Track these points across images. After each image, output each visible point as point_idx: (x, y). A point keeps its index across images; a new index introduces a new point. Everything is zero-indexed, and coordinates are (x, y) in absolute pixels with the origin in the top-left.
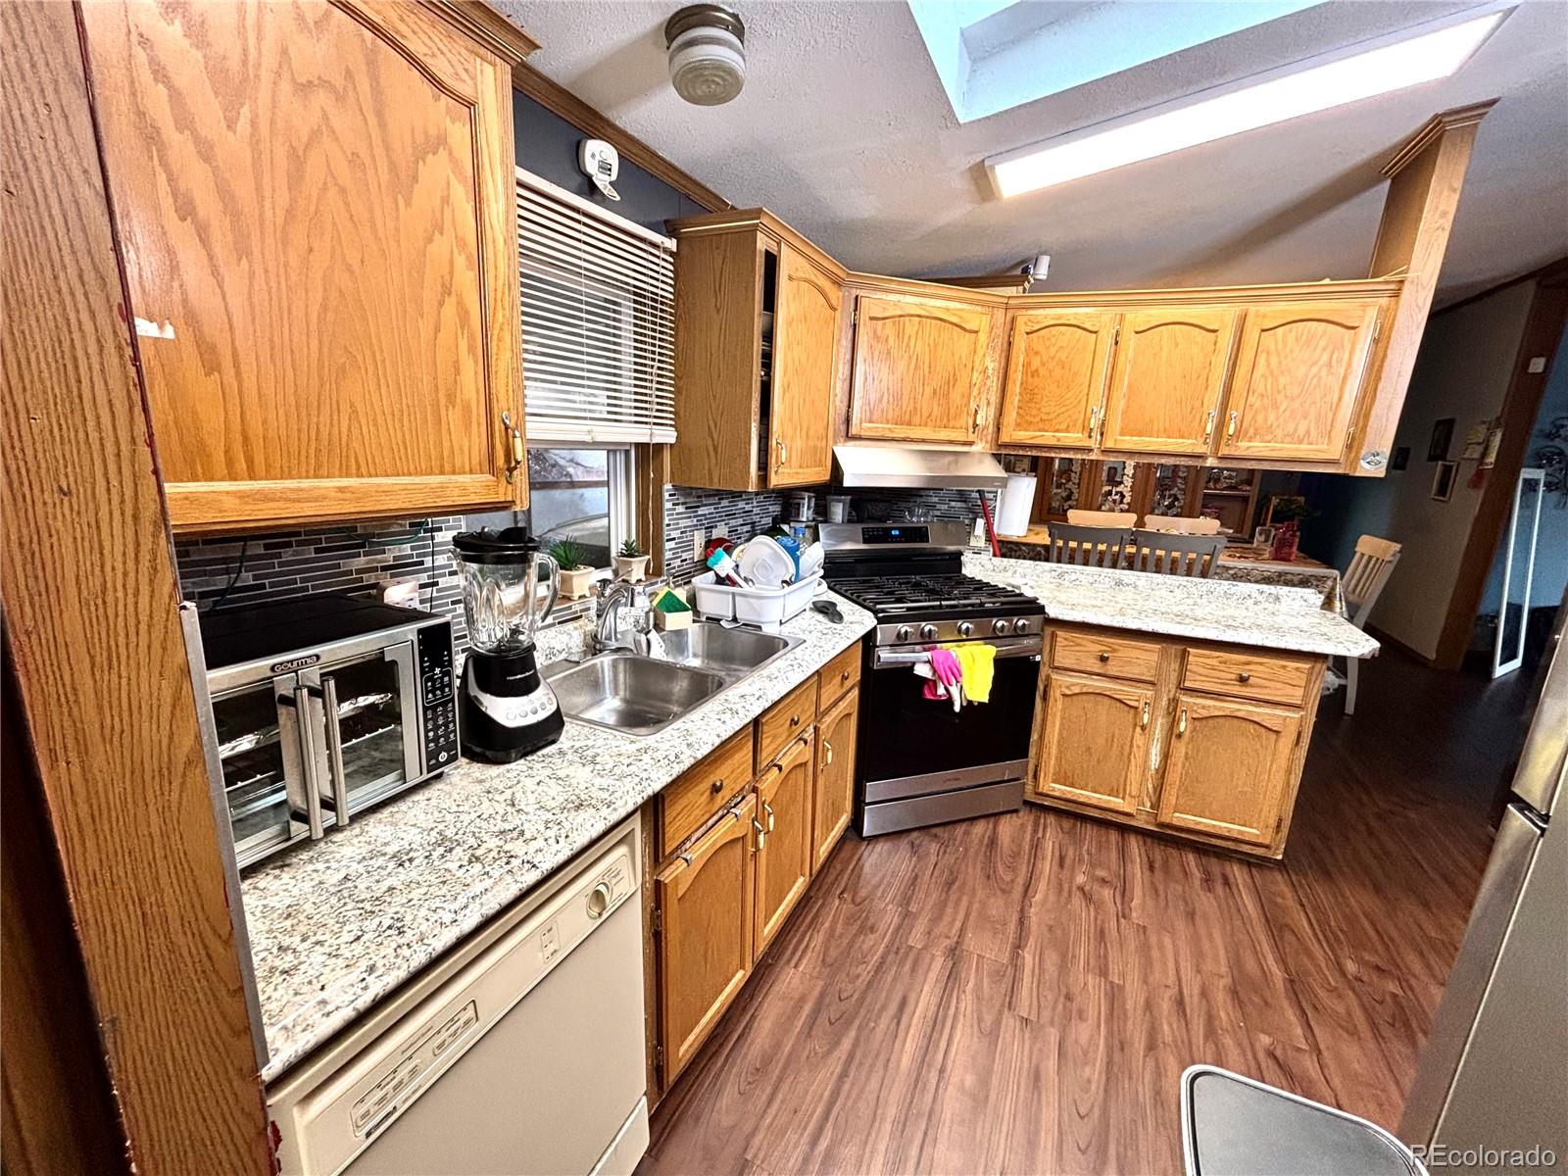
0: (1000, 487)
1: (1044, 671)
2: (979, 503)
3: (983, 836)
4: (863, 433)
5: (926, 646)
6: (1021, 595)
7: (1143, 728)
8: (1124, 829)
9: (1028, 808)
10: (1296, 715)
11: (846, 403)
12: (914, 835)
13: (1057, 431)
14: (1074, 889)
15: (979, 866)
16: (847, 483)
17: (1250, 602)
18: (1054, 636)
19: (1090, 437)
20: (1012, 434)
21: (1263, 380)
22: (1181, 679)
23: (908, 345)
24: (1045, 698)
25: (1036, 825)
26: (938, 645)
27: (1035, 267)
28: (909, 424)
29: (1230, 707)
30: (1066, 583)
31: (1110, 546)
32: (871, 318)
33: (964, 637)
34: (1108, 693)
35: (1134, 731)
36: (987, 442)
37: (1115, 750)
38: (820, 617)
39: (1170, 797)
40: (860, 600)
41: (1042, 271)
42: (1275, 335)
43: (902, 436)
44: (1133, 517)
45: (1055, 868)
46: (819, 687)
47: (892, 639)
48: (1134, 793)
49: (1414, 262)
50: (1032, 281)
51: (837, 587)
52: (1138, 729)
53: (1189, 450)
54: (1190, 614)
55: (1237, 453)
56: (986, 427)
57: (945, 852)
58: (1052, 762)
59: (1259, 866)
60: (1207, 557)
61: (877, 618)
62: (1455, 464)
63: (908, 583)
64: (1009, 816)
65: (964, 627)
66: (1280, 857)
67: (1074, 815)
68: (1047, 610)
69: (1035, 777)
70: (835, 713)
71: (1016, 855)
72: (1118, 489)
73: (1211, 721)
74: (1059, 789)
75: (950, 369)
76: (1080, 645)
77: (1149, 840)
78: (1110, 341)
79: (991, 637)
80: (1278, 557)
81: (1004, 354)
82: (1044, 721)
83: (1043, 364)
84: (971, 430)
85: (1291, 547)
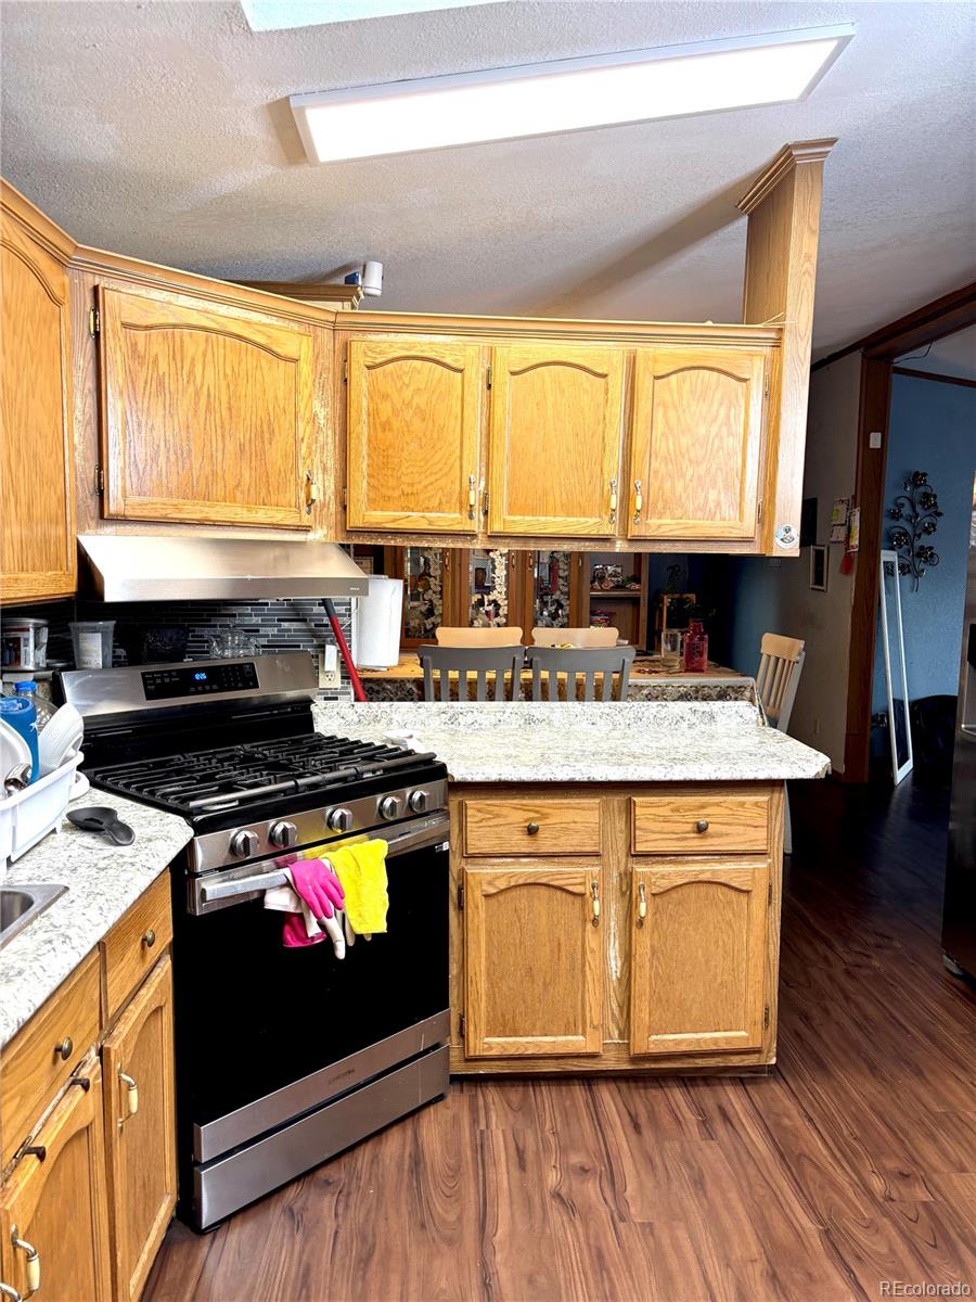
0: (354, 593)
1: (455, 864)
2: (326, 620)
3: (402, 1156)
4: (129, 513)
5: (279, 859)
6: (409, 753)
7: (595, 921)
8: (589, 1079)
9: (457, 1087)
10: (761, 865)
11: (93, 463)
12: (291, 1193)
13: (428, 509)
14: (548, 1199)
15: (404, 1210)
16: (112, 594)
17: (685, 725)
18: (462, 808)
19: (471, 517)
20: (367, 515)
21: (664, 439)
22: (631, 841)
23: (191, 372)
24: (461, 907)
25: (474, 1110)
26: (299, 854)
27: (363, 276)
28: (206, 497)
29: (693, 869)
30: (462, 728)
31: (500, 673)
32: (125, 325)
33: (340, 834)
34: (544, 880)
35: (584, 930)
36: (329, 528)
37: (564, 964)
38: (87, 839)
39: (642, 1013)
40: (157, 798)
41: (373, 282)
42: (669, 383)
43: (198, 516)
44: (517, 632)
45: (515, 1172)
46: (104, 971)
47: (223, 856)
48: (595, 1023)
49: (789, 308)
50: (362, 297)
51: (109, 782)
52: (589, 926)
53: (594, 532)
54: (625, 750)
55: (650, 533)
56: (323, 505)
57: (347, 1206)
58: (483, 1005)
59: (754, 1081)
60: (616, 676)
61: (194, 825)
62: (825, 549)
63: (231, 758)
64: (432, 1109)
65: (337, 815)
66: (773, 1061)
67: (521, 1077)
68: (449, 771)
69: (462, 1034)
70: (135, 1012)
71: (456, 1172)
72: (491, 597)
73: (674, 895)
74: (497, 1044)
75: (262, 413)
76: (498, 816)
77: (623, 1086)
78: (481, 385)
79: (377, 826)
80: (691, 667)
81: (338, 396)
82: (464, 942)
83: (396, 412)
84: (304, 509)
85: (701, 655)
